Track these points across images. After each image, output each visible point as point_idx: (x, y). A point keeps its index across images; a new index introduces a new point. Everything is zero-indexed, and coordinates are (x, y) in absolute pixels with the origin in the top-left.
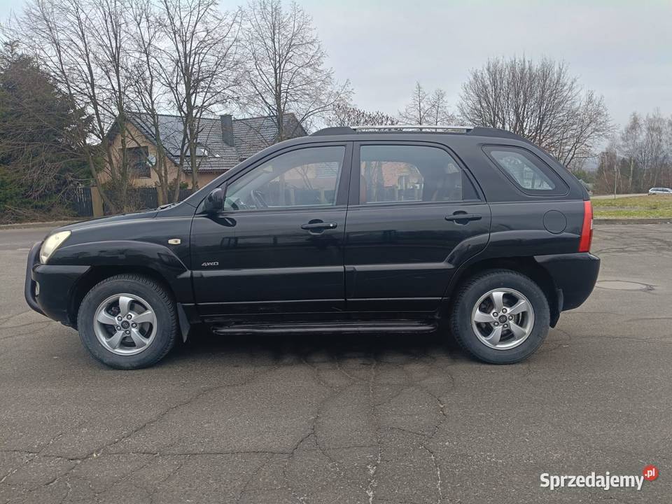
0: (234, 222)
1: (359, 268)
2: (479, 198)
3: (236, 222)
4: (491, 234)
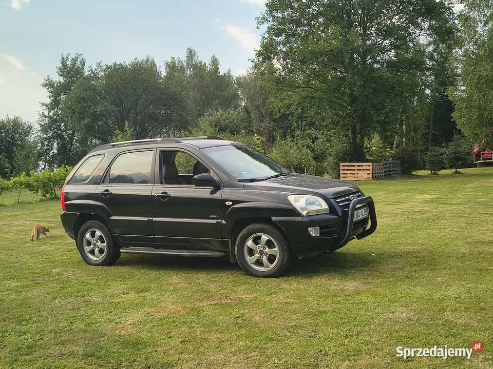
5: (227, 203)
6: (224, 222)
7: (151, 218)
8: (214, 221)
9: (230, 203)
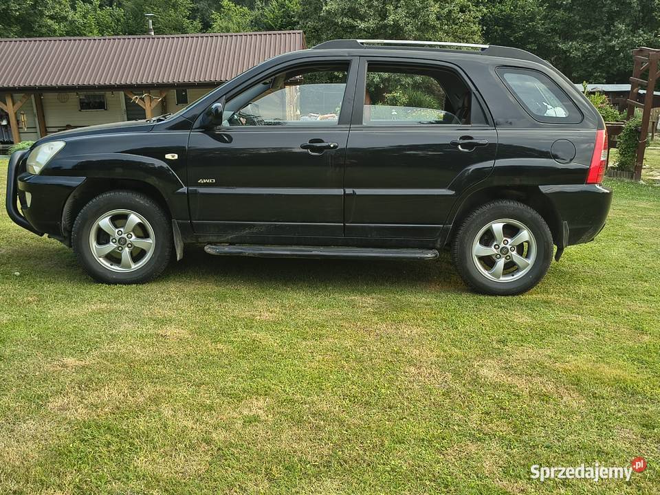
0: (231, 139)
1: (359, 191)
2: (487, 123)
3: (232, 139)
4: (496, 161)
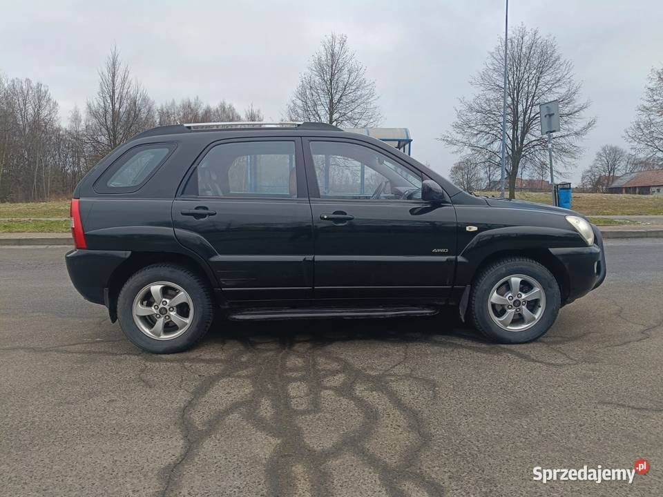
5: (468, 229)
6: (460, 259)
7: (310, 258)
8: (444, 258)
9: (475, 228)
